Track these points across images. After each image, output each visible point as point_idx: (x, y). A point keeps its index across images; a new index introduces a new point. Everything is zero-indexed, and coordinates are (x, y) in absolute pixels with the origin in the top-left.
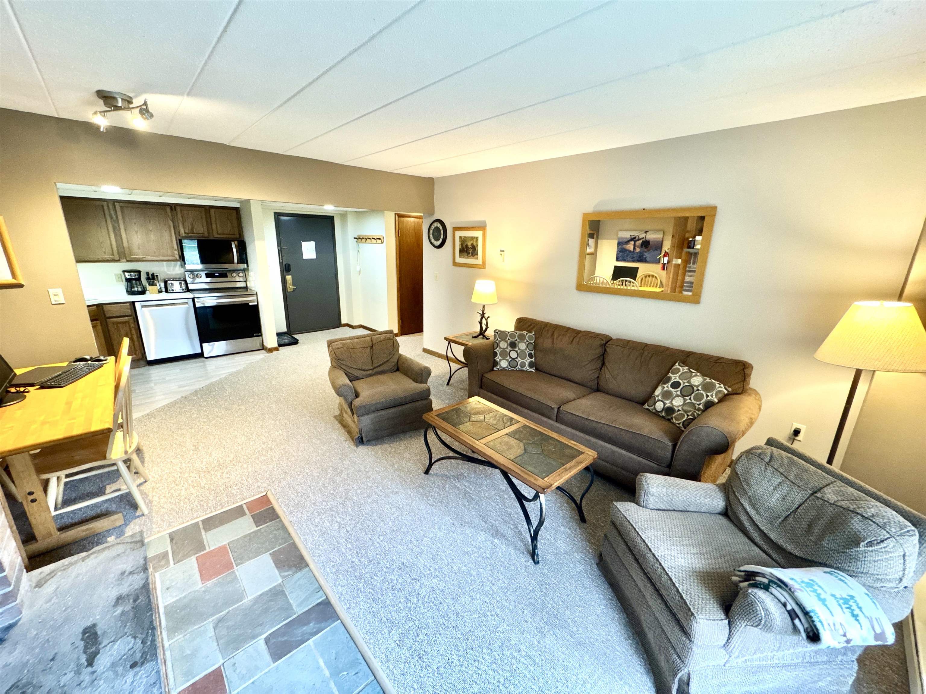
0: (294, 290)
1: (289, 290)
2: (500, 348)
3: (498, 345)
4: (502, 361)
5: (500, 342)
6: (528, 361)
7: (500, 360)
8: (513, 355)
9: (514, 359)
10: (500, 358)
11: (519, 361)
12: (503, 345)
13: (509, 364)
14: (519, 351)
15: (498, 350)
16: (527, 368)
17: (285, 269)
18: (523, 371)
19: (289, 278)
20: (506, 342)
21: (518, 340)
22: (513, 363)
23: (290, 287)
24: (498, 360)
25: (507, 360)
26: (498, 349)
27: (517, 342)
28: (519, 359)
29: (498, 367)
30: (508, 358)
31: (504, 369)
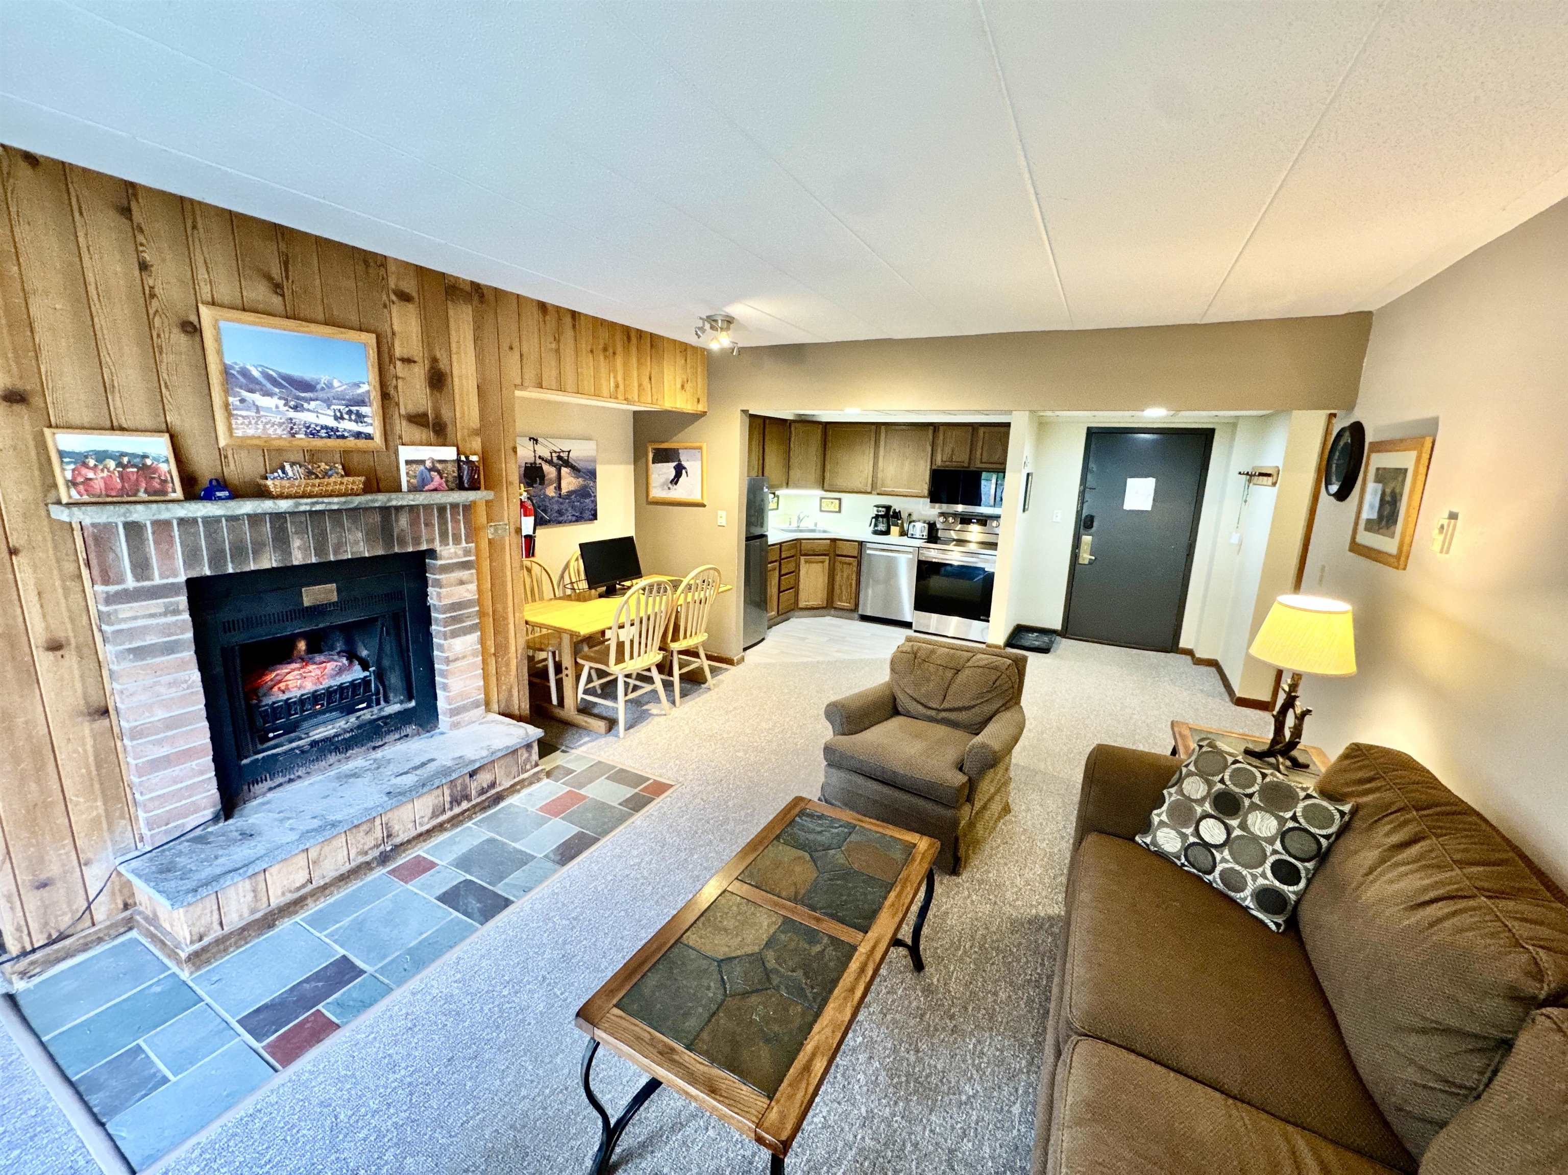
0: (1091, 562)
1: (1081, 561)
2: (1181, 792)
3: (1180, 781)
4: (1165, 830)
5: (1191, 774)
6: (1261, 881)
7: (1162, 824)
8: (1212, 832)
9: (1206, 846)
10: (1164, 818)
11: (1224, 860)
12: (1195, 788)
13: (1186, 850)
14: (1237, 832)
15: (1171, 795)
16: (1246, 898)
17: (1085, 523)
18: (1233, 901)
19: (1087, 539)
20: (1210, 784)
21: (1256, 799)
22: (1200, 855)
23: (1085, 557)
24: (1156, 820)
25: (1184, 837)
26: (1173, 790)
27: (1247, 802)
28: (1226, 853)
29: (1148, 840)
30: (1189, 831)
31: (1162, 856)
